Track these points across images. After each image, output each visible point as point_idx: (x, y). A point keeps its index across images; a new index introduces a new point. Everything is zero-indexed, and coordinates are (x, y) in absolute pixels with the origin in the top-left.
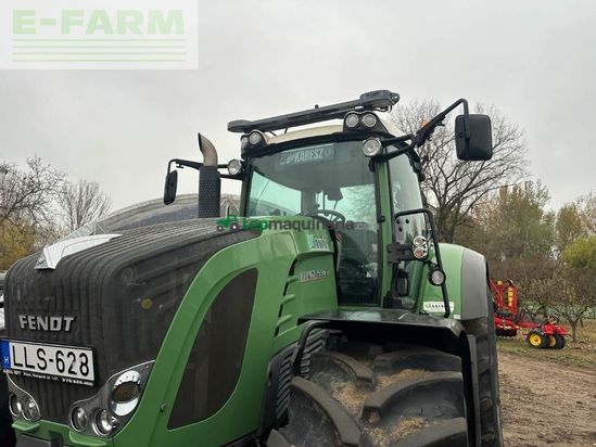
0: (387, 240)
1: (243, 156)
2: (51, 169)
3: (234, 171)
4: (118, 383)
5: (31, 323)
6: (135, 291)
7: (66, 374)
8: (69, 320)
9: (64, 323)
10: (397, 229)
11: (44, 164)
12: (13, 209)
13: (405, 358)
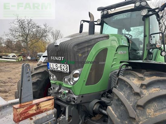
0: (147, 42)
1: (101, 18)
2: (49, 26)
3: (99, 23)
4: (74, 73)
5: (54, 58)
6: (77, 52)
7: (62, 70)
8: (63, 58)
9: (62, 58)
10: (150, 39)
11: (47, 25)
12: (41, 37)
13: (154, 73)
